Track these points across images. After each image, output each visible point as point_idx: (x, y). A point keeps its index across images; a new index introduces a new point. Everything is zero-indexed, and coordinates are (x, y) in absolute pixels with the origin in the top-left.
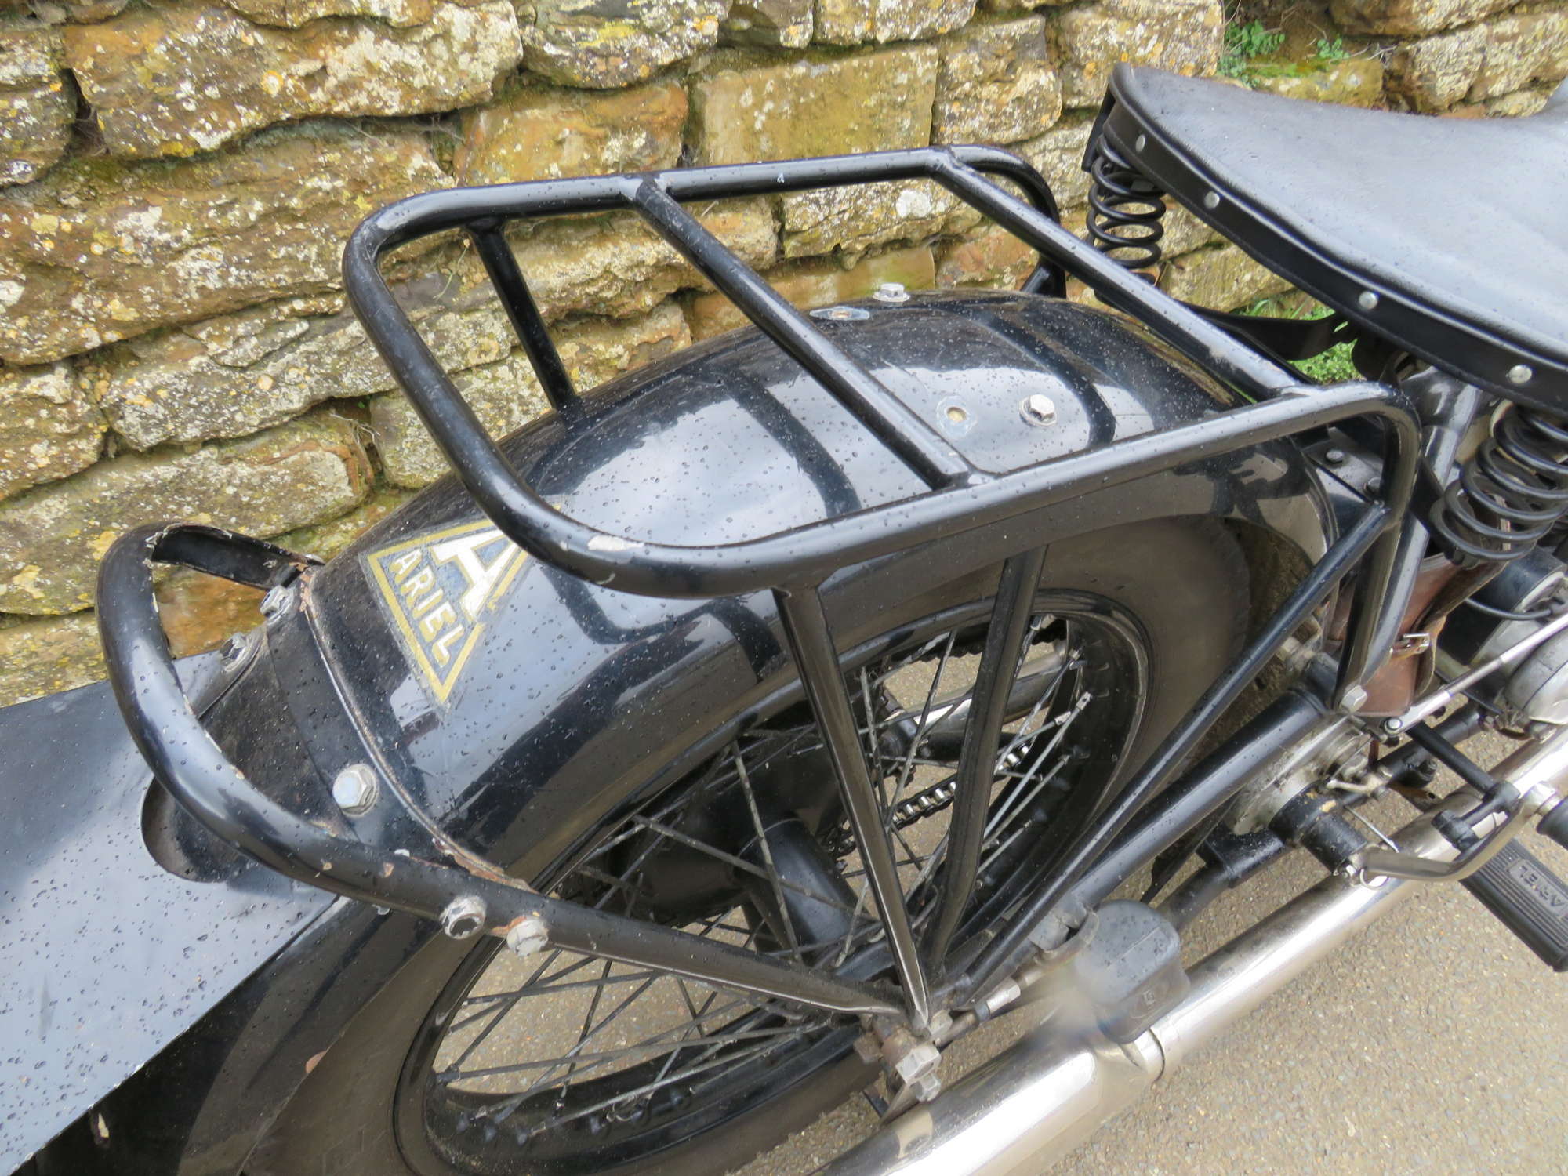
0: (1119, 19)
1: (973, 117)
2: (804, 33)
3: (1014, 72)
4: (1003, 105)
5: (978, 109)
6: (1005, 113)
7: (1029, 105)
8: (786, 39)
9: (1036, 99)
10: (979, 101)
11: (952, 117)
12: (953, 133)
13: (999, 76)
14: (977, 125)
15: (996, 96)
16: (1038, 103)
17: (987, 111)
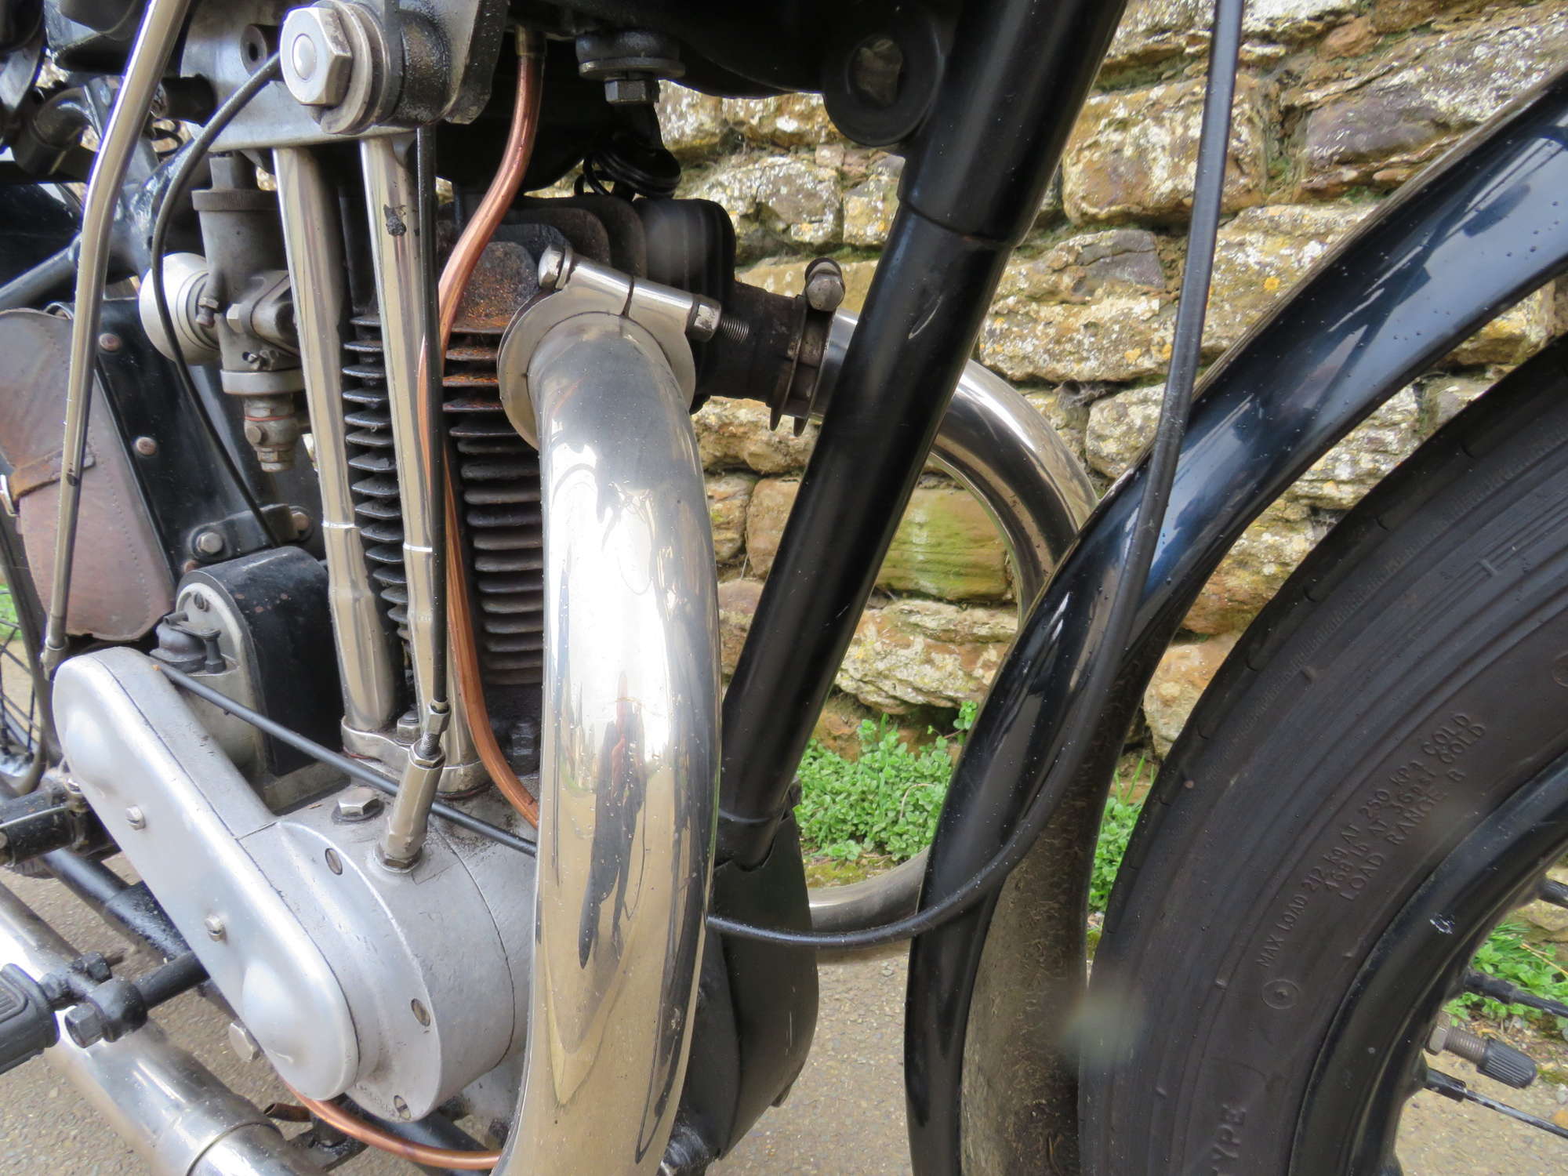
0: (1266, 233)
1: (1023, 338)
2: (817, 231)
3: (1091, 292)
4: (1069, 329)
5: (1033, 330)
6: (1071, 340)
7: (1108, 332)
8: (796, 234)
9: (1116, 328)
10: (1035, 321)
11: (992, 333)
12: (994, 352)
13: (1065, 295)
14: (1030, 348)
15: (1060, 319)
16: (1121, 332)
17: (1047, 335)
